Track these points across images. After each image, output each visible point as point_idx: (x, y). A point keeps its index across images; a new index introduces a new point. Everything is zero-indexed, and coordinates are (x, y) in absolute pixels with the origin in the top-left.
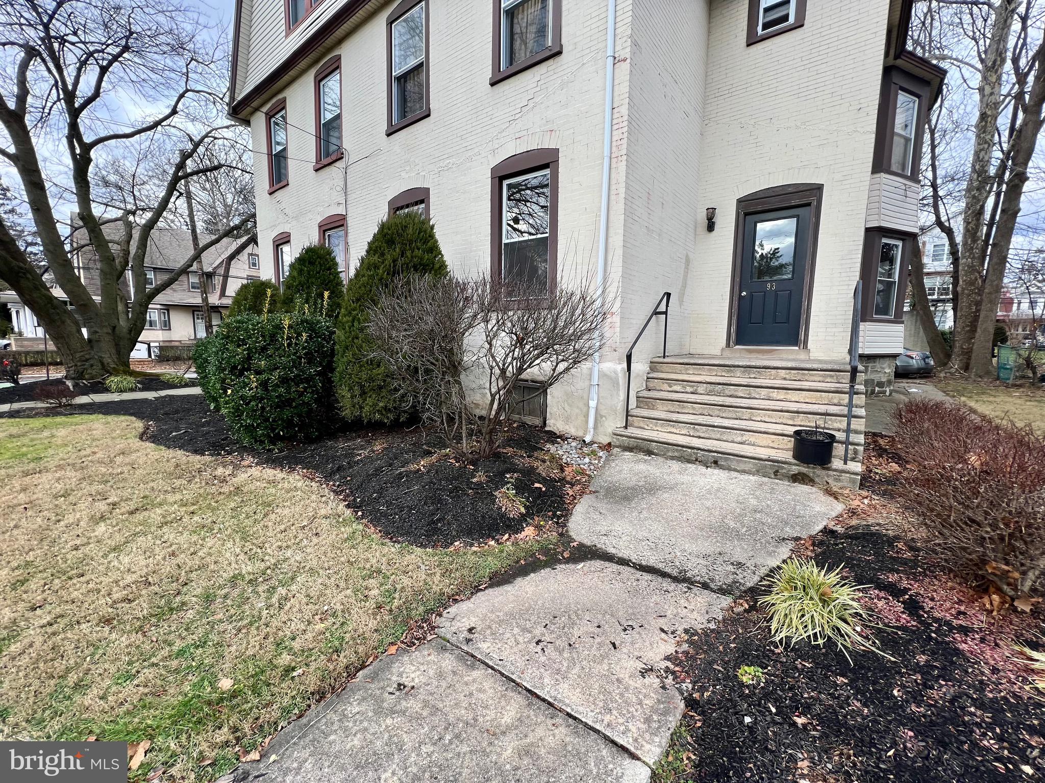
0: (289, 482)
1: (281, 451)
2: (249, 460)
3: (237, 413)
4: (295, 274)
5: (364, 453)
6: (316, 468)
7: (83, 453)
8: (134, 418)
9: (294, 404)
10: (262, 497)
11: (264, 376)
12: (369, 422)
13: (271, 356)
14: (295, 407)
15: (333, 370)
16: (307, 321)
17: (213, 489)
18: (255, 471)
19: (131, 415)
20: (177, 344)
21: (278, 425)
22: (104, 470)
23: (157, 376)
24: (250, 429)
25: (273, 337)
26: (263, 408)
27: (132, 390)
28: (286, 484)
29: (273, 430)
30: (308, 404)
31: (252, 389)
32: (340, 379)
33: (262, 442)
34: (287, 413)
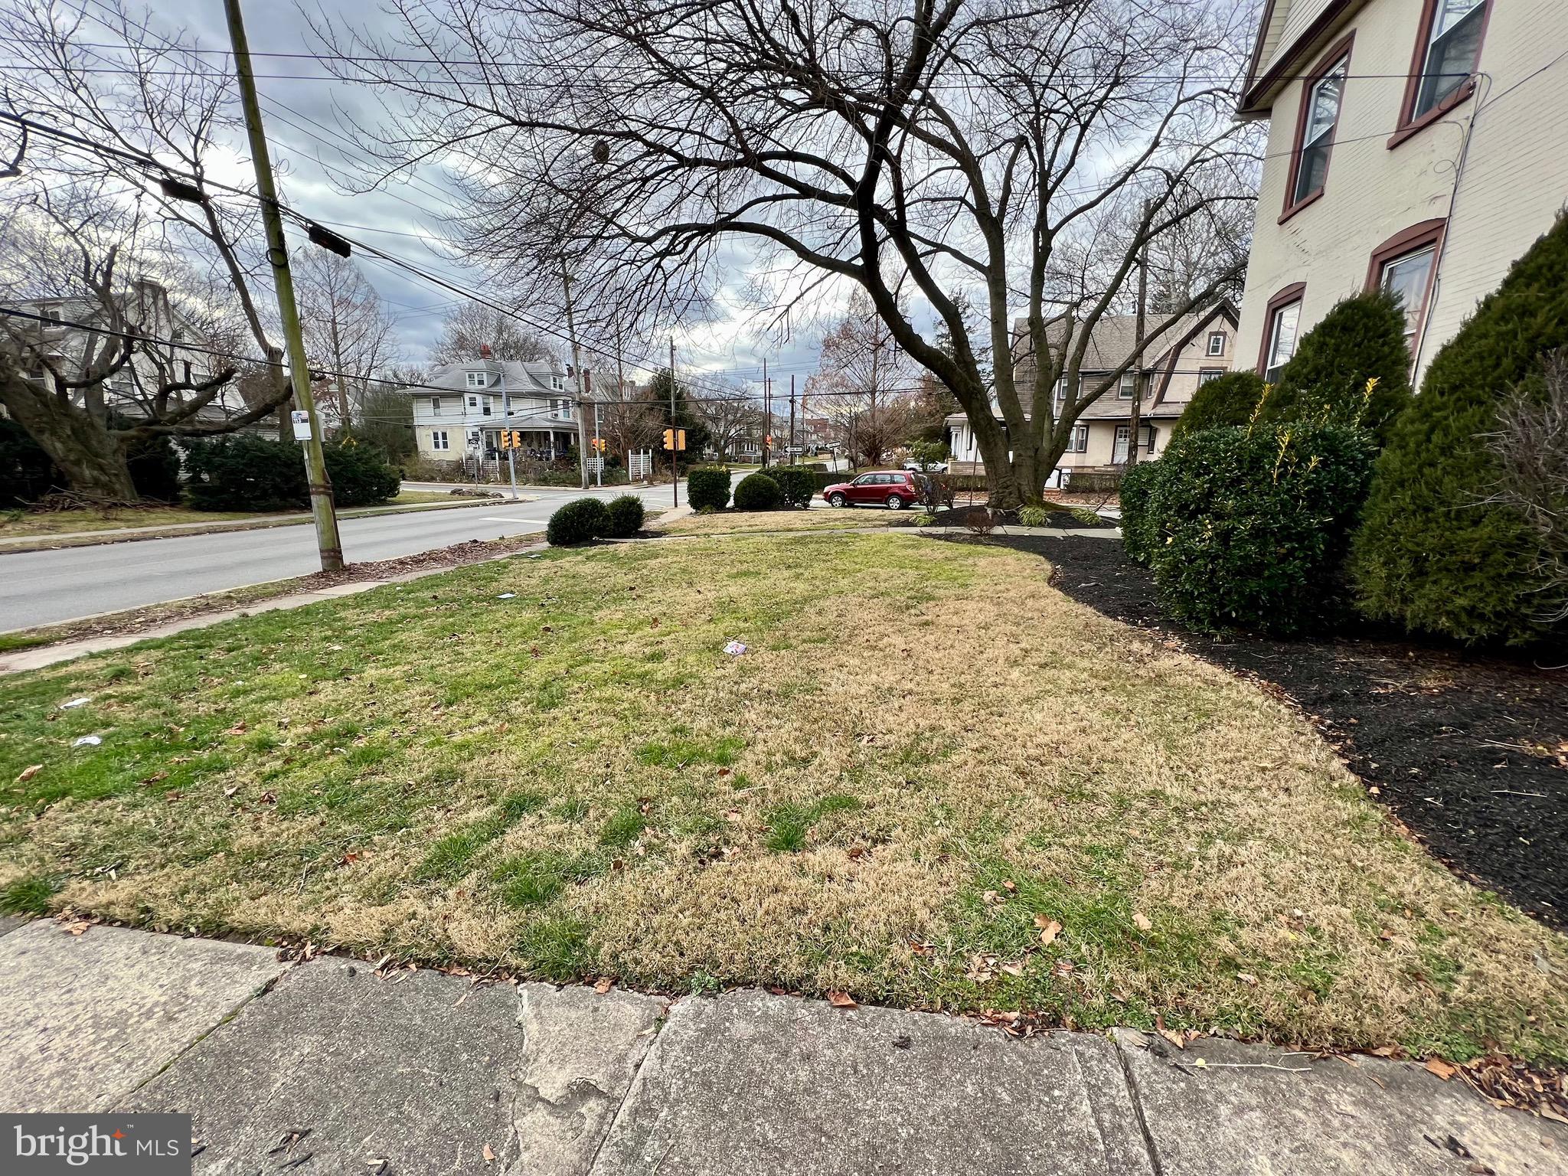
0: (1239, 692)
1: (1226, 641)
2: (1174, 642)
3: (1173, 572)
4: (1310, 353)
5: (1393, 686)
6: (1286, 684)
7: (999, 588)
8: (1042, 558)
9: (1266, 573)
10: (1196, 699)
11: (1226, 524)
12: (1419, 631)
13: (1245, 493)
14: (1269, 577)
15: (1356, 523)
16: (1323, 436)
17: (1128, 668)
18: (1185, 660)
19: (1040, 554)
20: (1090, 471)
21: (1231, 601)
22: (1017, 611)
23: (1068, 509)
24: (1186, 598)
25: (1256, 463)
26: (1213, 571)
27: (1041, 525)
28: (1234, 695)
29: (1222, 606)
30: (1292, 578)
31: (1204, 540)
32: (1369, 541)
33: (1199, 621)
34: (1253, 585)
